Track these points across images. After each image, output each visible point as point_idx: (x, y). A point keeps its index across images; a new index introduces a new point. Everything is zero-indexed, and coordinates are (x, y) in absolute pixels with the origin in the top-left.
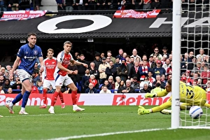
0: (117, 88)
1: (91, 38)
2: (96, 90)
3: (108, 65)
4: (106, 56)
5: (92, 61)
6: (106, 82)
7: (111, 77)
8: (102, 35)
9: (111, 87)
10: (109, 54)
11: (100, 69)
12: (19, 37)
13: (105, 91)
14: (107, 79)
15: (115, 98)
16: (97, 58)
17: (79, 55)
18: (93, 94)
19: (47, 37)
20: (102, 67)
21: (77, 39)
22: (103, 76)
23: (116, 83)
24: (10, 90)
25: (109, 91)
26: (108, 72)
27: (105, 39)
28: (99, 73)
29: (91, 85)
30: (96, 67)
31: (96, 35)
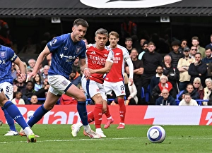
1: (165, 16)
2: (173, 100)
3: (194, 60)
4: (190, 45)
5: (167, 52)
6: (190, 87)
7: (197, 80)
8: (184, 12)
9: (197, 95)
10: (195, 42)
12: (49, 13)
13: (188, 103)
14: (191, 82)
16: (175, 48)
17: (147, 42)
18: (169, 107)
19: (95, 13)
20: (183, 64)
21: (143, 17)
22: (185, 77)
23: (206, 90)
24: (34, 98)
25: (194, 102)
26: (193, 70)
27: (188, 18)
29: (165, 92)
30: (174, 63)
31: (173, 11)
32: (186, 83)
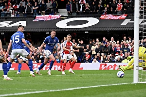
0: (102, 60)
1: (87, 31)
2: (90, 61)
6: (96, 56)
8: (93, 29)
10: (97, 40)
11: (92, 49)
12: (45, 30)
13: (95, 62)
15: (101, 65)
16: (91, 42)
17: (80, 40)
18: (88, 63)
19: (62, 30)
20: (93, 48)
21: (79, 31)
22: (94, 52)
23: (102, 57)
24: (40, 61)
25: (97, 62)
27: (95, 32)
28: (91, 51)
29: (87, 58)
30: (90, 48)
31: (89, 29)
32: (94, 55)
